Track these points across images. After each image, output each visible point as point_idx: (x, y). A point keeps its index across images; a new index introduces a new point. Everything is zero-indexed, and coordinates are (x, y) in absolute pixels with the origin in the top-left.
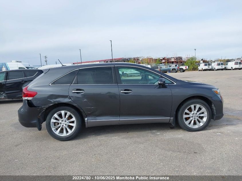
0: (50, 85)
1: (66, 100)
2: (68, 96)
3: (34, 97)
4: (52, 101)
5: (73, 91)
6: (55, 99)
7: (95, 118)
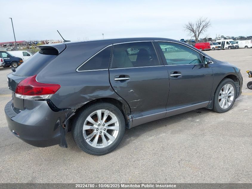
0: (77, 70)
1: (107, 94)
2: (110, 86)
3: (56, 93)
4: (87, 96)
5: (115, 79)
6: (91, 93)
7: (140, 114)
